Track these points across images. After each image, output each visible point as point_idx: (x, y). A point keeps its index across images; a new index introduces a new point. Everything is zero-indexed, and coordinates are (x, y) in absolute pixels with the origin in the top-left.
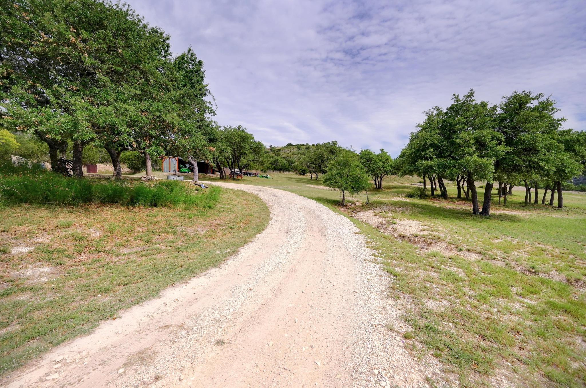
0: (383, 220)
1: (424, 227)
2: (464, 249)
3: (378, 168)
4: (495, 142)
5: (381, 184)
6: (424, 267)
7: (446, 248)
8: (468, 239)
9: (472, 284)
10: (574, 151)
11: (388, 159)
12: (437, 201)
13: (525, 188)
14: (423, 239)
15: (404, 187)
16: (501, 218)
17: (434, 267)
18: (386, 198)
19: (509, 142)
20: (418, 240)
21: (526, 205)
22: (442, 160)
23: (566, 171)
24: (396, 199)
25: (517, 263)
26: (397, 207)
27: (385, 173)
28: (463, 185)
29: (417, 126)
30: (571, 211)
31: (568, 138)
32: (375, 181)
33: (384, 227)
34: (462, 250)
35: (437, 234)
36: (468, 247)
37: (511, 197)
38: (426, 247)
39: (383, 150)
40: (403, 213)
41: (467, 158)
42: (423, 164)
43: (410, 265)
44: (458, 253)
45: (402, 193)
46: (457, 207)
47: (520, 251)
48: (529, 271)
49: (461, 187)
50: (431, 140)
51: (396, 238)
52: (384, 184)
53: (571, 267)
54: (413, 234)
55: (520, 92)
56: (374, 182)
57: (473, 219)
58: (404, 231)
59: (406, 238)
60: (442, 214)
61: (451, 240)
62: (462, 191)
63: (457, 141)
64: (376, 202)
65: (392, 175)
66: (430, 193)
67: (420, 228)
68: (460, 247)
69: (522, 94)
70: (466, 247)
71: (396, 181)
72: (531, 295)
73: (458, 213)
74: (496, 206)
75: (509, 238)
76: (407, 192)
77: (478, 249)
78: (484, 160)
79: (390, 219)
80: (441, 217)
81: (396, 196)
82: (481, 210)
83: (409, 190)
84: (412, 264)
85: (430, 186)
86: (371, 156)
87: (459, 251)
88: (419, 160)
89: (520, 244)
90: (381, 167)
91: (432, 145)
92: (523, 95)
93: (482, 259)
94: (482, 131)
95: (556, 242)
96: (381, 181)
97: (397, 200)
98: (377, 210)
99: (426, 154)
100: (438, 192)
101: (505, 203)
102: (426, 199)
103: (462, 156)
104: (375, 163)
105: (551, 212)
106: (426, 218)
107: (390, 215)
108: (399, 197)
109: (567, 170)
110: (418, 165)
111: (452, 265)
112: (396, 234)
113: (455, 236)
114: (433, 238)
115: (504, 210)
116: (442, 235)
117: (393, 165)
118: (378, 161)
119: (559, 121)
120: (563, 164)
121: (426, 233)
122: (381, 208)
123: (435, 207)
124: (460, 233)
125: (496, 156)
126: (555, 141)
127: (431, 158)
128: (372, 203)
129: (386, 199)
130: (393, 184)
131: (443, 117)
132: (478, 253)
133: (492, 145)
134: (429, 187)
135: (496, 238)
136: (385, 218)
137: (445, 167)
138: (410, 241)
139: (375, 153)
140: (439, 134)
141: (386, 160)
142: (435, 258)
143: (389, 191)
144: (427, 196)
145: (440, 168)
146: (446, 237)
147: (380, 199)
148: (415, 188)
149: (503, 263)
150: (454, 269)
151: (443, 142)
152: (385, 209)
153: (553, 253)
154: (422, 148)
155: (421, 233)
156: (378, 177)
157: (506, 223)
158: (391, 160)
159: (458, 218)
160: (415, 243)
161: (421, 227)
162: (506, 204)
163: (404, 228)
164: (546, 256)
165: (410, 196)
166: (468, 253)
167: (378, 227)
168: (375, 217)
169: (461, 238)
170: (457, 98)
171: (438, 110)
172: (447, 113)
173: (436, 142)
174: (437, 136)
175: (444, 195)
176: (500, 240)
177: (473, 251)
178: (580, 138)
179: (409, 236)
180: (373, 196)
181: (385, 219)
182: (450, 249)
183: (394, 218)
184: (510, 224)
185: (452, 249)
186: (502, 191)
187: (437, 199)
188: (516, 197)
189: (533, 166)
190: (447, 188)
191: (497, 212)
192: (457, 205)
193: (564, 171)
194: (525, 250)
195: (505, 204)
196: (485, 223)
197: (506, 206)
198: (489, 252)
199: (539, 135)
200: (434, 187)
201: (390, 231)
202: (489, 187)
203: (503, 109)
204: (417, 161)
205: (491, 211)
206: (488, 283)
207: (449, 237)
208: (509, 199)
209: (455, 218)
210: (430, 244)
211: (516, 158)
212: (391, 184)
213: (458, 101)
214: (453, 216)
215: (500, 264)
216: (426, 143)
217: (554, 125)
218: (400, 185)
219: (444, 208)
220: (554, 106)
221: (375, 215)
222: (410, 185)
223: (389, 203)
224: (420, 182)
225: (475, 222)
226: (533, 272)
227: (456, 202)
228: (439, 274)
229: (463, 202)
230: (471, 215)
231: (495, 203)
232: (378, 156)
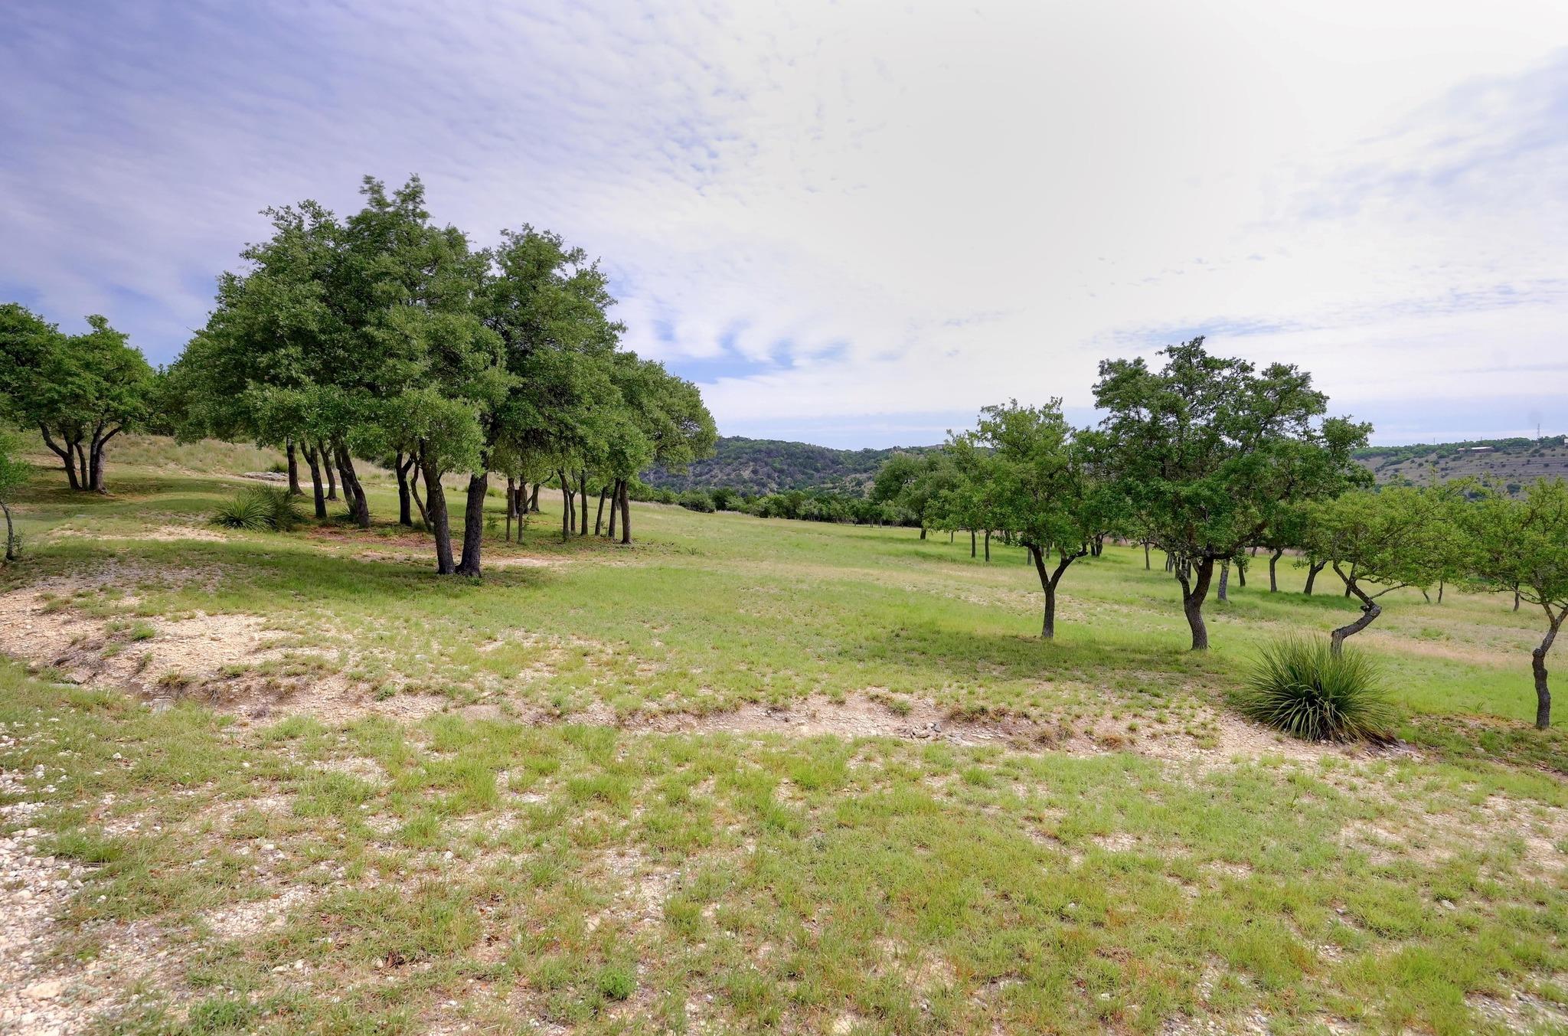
0: (91, 630)
1: (271, 635)
2: (397, 687)
3: (76, 397)
4: (483, 357)
5: (95, 470)
6: (243, 787)
7: (343, 697)
8: (413, 655)
9: (394, 800)
10: (640, 406)
11: (127, 365)
12: (333, 538)
13: (561, 492)
14: (263, 681)
15: (213, 486)
16: (510, 578)
17: (277, 779)
18: (118, 531)
19: (516, 364)
20: (243, 686)
21: (565, 539)
22: (335, 393)
23: (627, 455)
24: (165, 535)
25: (527, 700)
26: (168, 569)
27: (115, 425)
28: (413, 483)
29: (247, 255)
30: (644, 549)
31: (629, 373)
32: (68, 458)
33: (92, 656)
34: (392, 695)
35: (315, 652)
36: (408, 681)
37: (534, 517)
38: (273, 709)
39: (102, 320)
40: (190, 589)
41: (410, 393)
42: (266, 399)
43: (180, 795)
44: (379, 705)
45: (198, 508)
46: (396, 555)
47: (537, 665)
48: (550, 714)
49: (410, 488)
50: (296, 316)
51: (147, 696)
52: (110, 470)
53: (627, 683)
54: (221, 669)
55: (539, 231)
56: (60, 462)
57: (438, 590)
58: (185, 662)
59: (194, 688)
60: (345, 580)
61: (361, 668)
62: (412, 501)
63: (380, 335)
64: (63, 549)
65: (154, 433)
66: (311, 508)
67: (252, 639)
68: (387, 686)
69: (543, 238)
70: (402, 682)
71: (177, 461)
72: (541, 779)
73: (397, 575)
74: (501, 545)
75: (519, 634)
76: (220, 507)
77: (437, 681)
78: (456, 406)
79: (129, 619)
80: (341, 592)
81: (170, 522)
82: (457, 559)
83: (230, 498)
84: (193, 787)
85: (312, 484)
86: (33, 339)
87: (381, 700)
88: (251, 384)
89: (541, 645)
90: (92, 394)
91: (300, 336)
92: (546, 240)
93: (445, 710)
94: (450, 317)
95: (609, 628)
96: (95, 459)
97: (171, 539)
98: (64, 589)
99: (275, 364)
100: (338, 506)
101: (520, 536)
102: (296, 530)
103: (394, 387)
104: (58, 373)
105: (610, 556)
106: (284, 602)
107: (131, 601)
108: (183, 524)
109: (629, 451)
110: (250, 402)
111: (346, 753)
112: (149, 680)
113: (376, 651)
114: (300, 669)
115: (518, 556)
116: (332, 655)
117: (156, 393)
118: (72, 365)
119: (614, 329)
120: (621, 437)
121: (275, 655)
122: (84, 574)
123: (325, 559)
124: (391, 638)
125: (489, 398)
126: (605, 377)
127: (296, 384)
128: (38, 556)
129: (119, 537)
130: (161, 473)
131: (338, 245)
132: (435, 693)
133: (475, 362)
134: (307, 485)
135: (490, 638)
136: (104, 617)
137: (343, 416)
138: (212, 696)
139: (60, 330)
140: (323, 299)
141: (120, 369)
142: (293, 742)
143: (141, 499)
144: (298, 518)
145: (327, 419)
146: (343, 660)
147: (88, 537)
148: (254, 491)
149: (494, 707)
150: (348, 767)
151: (339, 330)
152: (109, 580)
153: (603, 655)
154: (258, 337)
155: (257, 661)
156: (80, 437)
157: (518, 592)
158: (145, 370)
159: (393, 590)
160: (230, 701)
161: (256, 636)
162: (524, 539)
163: (184, 651)
164: (589, 666)
165: (233, 521)
166: (407, 701)
167: (59, 663)
168: (46, 620)
169: (392, 655)
170: (378, 192)
171: (317, 215)
172: (349, 236)
173: (314, 326)
174: (318, 307)
175: (358, 516)
176: (499, 644)
177: (422, 689)
178: (647, 377)
179: (204, 679)
180: (44, 525)
181: (101, 624)
182: (354, 698)
183: (145, 615)
184: (526, 593)
185: (360, 698)
186: (518, 503)
187: (336, 529)
188: (546, 518)
189: (570, 438)
190: (367, 491)
191: (502, 563)
192: (399, 548)
193: (623, 454)
194: (549, 660)
195: (520, 541)
196: (466, 599)
197: (523, 544)
198: (466, 685)
199: (577, 355)
200: (326, 486)
201: (122, 673)
202: (477, 489)
203: (505, 266)
204: (242, 386)
205: (485, 562)
206: (443, 780)
207: (354, 656)
208: (531, 526)
209: (386, 591)
210: (285, 696)
211: (531, 409)
212: (151, 472)
213: (381, 203)
214: (378, 584)
215: (487, 712)
216: (274, 321)
217: (606, 336)
218: (195, 476)
219: (353, 562)
220: (606, 288)
221: (50, 611)
222: (237, 479)
223: (133, 553)
224: (278, 470)
225: (439, 599)
226: (559, 716)
227: (395, 537)
228: (293, 798)
229: (414, 536)
230: (431, 576)
231: (496, 538)
232: (75, 344)
